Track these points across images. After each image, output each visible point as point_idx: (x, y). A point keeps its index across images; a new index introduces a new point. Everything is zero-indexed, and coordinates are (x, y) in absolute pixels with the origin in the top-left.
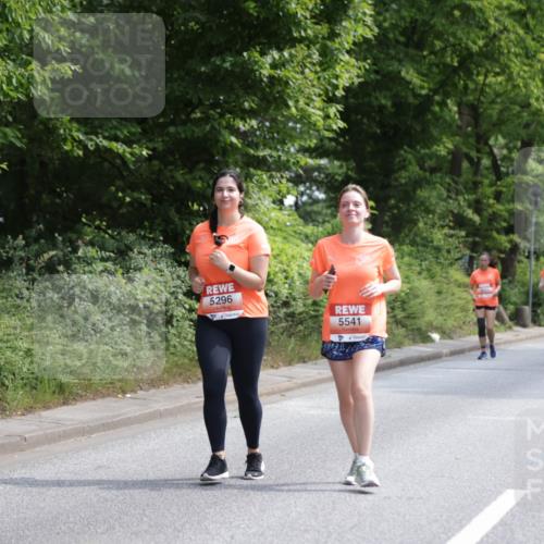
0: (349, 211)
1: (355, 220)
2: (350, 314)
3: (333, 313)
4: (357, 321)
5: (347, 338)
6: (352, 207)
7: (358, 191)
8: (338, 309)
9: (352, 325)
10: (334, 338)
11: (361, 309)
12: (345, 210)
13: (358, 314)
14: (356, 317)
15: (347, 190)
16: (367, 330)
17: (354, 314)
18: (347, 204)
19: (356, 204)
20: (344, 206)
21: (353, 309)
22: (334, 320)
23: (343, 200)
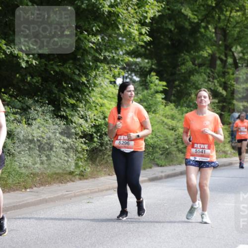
0: (202, 100)
1: (204, 104)
2: (201, 148)
3: (193, 147)
4: (204, 152)
5: (198, 159)
6: (203, 98)
7: (204, 91)
8: (196, 145)
9: (201, 153)
10: (192, 158)
11: (206, 146)
13: (204, 149)
14: (203, 150)
15: (201, 91)
16: (208, 156)
17: (202, 148)
18: (201, 97)
19: (205, 97)
20: (199, 98)
21: (202, 146)
22: (193, 150)
23: (199, 95)
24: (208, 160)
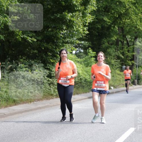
0: (100, 58)
1: (101, 60)
4: (101, 85)
5: (98, 89)
6: (100, 57)
7: (101, 53)
8: (97, 82)
10: (95, 89)
11: (103, 82)
12: (99, 57)
13: (102, 83)
15: (100, 53)
18: (99, 56)
19: (101, 56)
21: (101, 82)
22: (96, 84)
24: (104, 89)
